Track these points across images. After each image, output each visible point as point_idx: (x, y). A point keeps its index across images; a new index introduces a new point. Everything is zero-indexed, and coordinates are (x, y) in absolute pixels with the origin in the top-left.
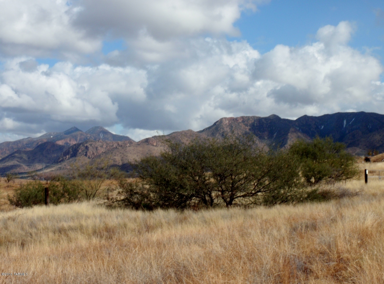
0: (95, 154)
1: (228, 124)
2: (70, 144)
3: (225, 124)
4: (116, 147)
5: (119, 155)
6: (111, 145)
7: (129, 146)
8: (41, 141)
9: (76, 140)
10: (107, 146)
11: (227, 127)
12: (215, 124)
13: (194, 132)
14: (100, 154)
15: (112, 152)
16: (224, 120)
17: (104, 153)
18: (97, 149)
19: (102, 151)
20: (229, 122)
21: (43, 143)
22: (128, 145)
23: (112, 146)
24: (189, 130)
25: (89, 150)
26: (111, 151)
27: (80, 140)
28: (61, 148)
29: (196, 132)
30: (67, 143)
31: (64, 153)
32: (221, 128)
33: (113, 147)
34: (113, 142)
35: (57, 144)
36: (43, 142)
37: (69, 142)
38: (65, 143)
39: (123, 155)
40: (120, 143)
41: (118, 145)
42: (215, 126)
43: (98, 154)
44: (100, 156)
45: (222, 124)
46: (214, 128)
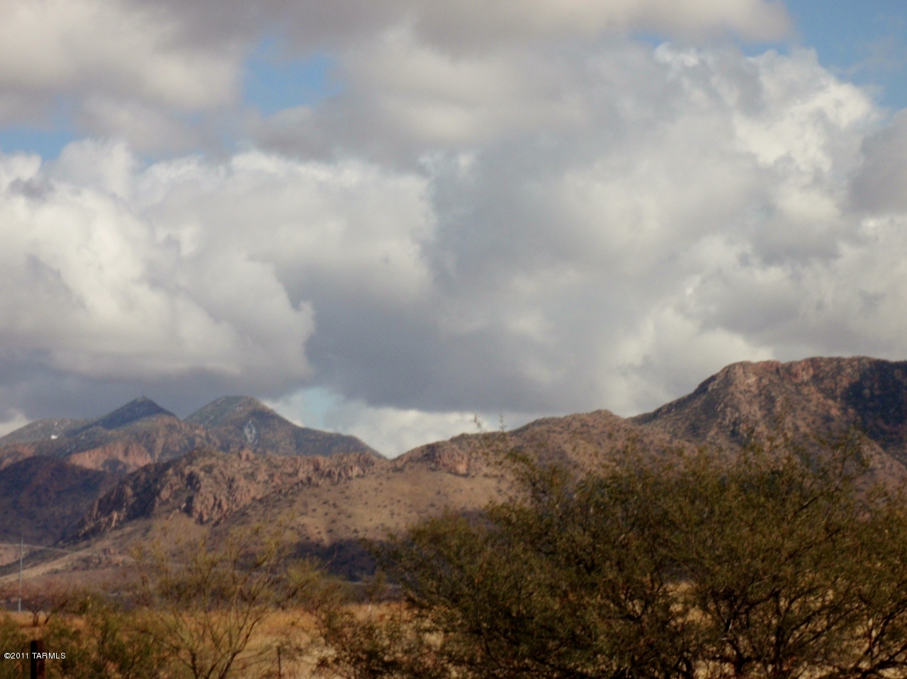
0: (225, 507)
1: (754, 389)
2: (126, 467)
3: (742, 388)
4: (309, 479)
5: (320, 511)
6: (290, 470)
7: (358, 476)
8: (9, 455)
9: (151, 451)
10: (271, 476)
11: (750, 403)
12: (703, 387)
13: (617, 419)
14: (245, 507)
15: (290, 497)
16: (739, 372)
17: (261, 501)
18: (230, 487)
19: (253, 493)
20: (760, 379)
21: (19, 463)
22: (356, 470)
23: (290, 475)
24: (599, 412)
25: (202, 490)
26: (286, 495)
27: (165, 449)
28: (90, 480)
29: (626, 421)
30: (114, 463)
31: (100, 501)
32: (726, 406)
33: (295, 480)
34: (295, 460)
35: (74, 467)
36: (20, 458)
37: (121, 457)
38: (106, 462)
39: (334, 511)
40: (325, 462)
41: (317, 469)
42: (704, 397)
43: (235, 509)
44: (244, 514)
45: (732, 389)
46: (698, 403)
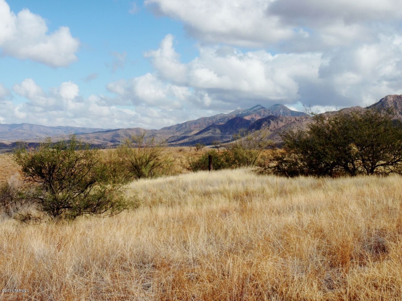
0: (276, 127)
1: (392, 101)
2: (255, 119)
3: (389, 101)
4: (294, 121)
5: (297, 128)
6: (290, 120)
7: (305, 121)
8: (231, 117)
9: (260, 116)
10: (286, 121)
11: (391, 104)
12: (381, 101)
13: (361, 108)
14: (280, 127)
15: (290, 125)
16: (389, 97)
17: (284, 126)
18: (277, 123)
19: (282, 125)
20: (393, 99)
21: (233, 119)
22: (304, 119)
23: (290, 121)
24: (357, 106)
25: (271, 124)
26: (289, 125)
27: (263, 115)
28: (248, 122)
29: (363, 108)
30: (253, 119)
31: (250, 127)
32: (386, 105)
33: (291, 122)
34: (291, 117)
35: (244, 119)
36: (233, 118)
37: (254, 117)
38: (251, 118)
39: (299, 128)
40: (298, 118)
41: (296, 119)
42: (381, 103)
43: (278, 128)
44: (280, 129)
45: (387, 101)
46: (379, 104)
